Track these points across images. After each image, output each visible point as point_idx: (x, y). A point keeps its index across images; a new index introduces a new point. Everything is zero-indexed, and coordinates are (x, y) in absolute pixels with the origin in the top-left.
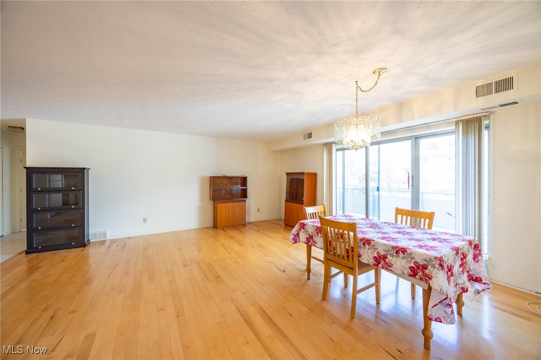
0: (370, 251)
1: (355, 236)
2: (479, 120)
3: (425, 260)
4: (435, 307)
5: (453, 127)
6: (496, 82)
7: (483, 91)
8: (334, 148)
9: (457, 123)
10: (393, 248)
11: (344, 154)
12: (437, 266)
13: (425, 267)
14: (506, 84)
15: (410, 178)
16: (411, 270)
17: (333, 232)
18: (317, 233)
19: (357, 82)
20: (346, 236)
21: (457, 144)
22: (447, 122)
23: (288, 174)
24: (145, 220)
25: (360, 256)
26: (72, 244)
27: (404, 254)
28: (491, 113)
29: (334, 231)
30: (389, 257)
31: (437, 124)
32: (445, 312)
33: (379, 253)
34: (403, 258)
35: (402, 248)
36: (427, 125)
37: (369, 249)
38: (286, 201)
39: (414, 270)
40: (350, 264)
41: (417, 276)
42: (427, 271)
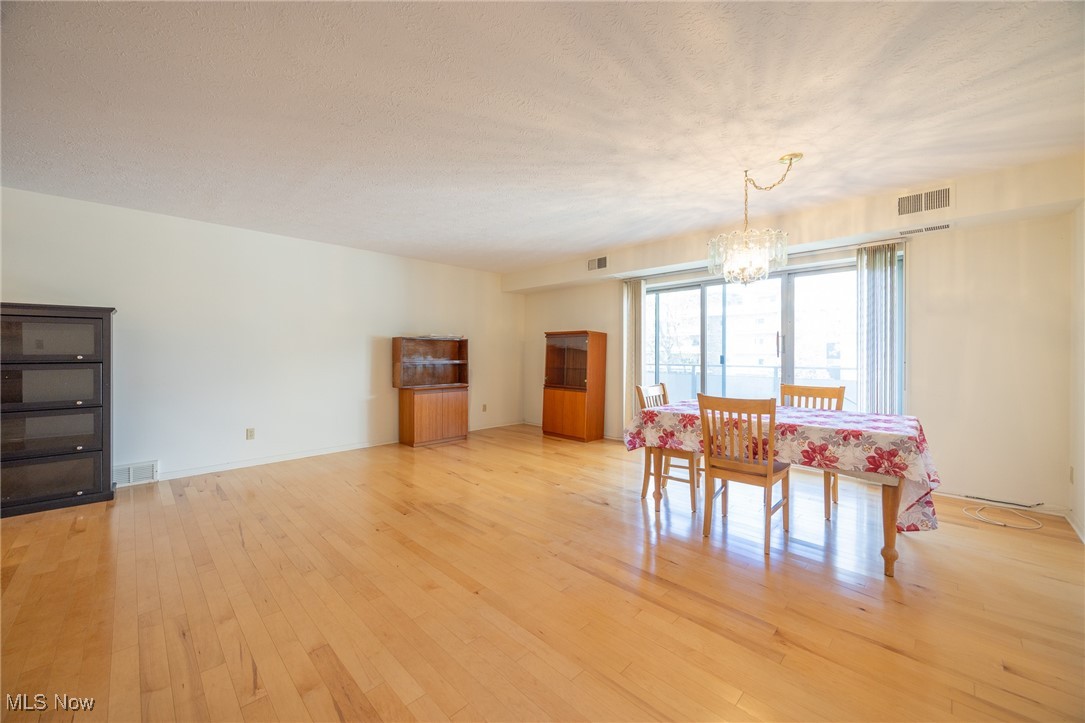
0: (796, 443)
1: (772, 419)
2: (892, 248)
3: (893, 443)
4: (910, 510)
5: (855, 259)
6: (926, 194)
7: (909, 205)
8: (644, 287)
9: (859, 251)
10: (838, 432)
11: (657, 300)
12: (913, 449)
13: (893, 454)
14: (940, 198)
15: (780, 339)
16: (869, 462)
17: (718, 421)
18: (685, 426)
19: (746, 172)
20: (745, 425)
21: (859, 284)
22: (844, 251)
23: (549, 335)
24: (250, 434)
25: (776, 453)
26: (75, 494)
27: (858, 439)
28: (910, 239)
29: (722, 418)
30: (830, 447)
31: (828, 253)
32: (924, 514)
33: (812, 443)
34: (857, 446)
35: (853, 431)
36: (812, 254)
37: (792, 440)
38: (546, 386)
39: (875, 461)
40: (760, 469)
41: (880, 470)
42: (897, 460)
